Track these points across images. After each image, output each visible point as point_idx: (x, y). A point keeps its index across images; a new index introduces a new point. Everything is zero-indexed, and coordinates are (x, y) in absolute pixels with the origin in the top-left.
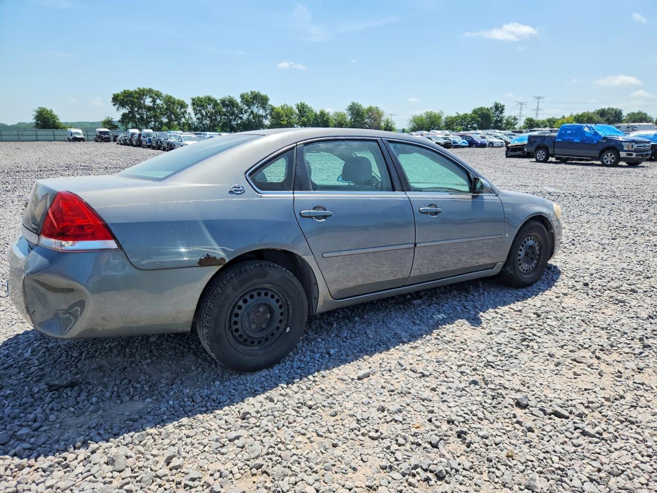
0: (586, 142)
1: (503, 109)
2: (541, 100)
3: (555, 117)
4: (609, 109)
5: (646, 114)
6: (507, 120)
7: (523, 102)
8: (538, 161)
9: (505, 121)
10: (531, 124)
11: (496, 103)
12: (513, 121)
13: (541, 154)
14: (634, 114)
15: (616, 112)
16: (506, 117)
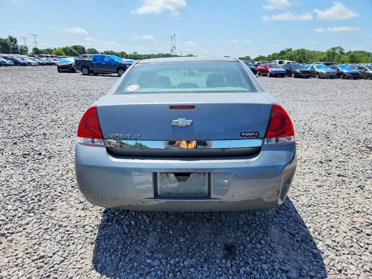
0: (109, 64)
1: (16, 41)
2: (36, 37)
3: (51, 48)
4: (78, 46)
5: (96, 50)
6: (20, 48)
7: (25, 37)
8: (84, 74)
9: (19, 49)
10: (37, 51)
11: (9, 36)
12: (25, 49)
13: (85, 71)
14: (90, 49)
15: (82, 48)
16: (20, 46)
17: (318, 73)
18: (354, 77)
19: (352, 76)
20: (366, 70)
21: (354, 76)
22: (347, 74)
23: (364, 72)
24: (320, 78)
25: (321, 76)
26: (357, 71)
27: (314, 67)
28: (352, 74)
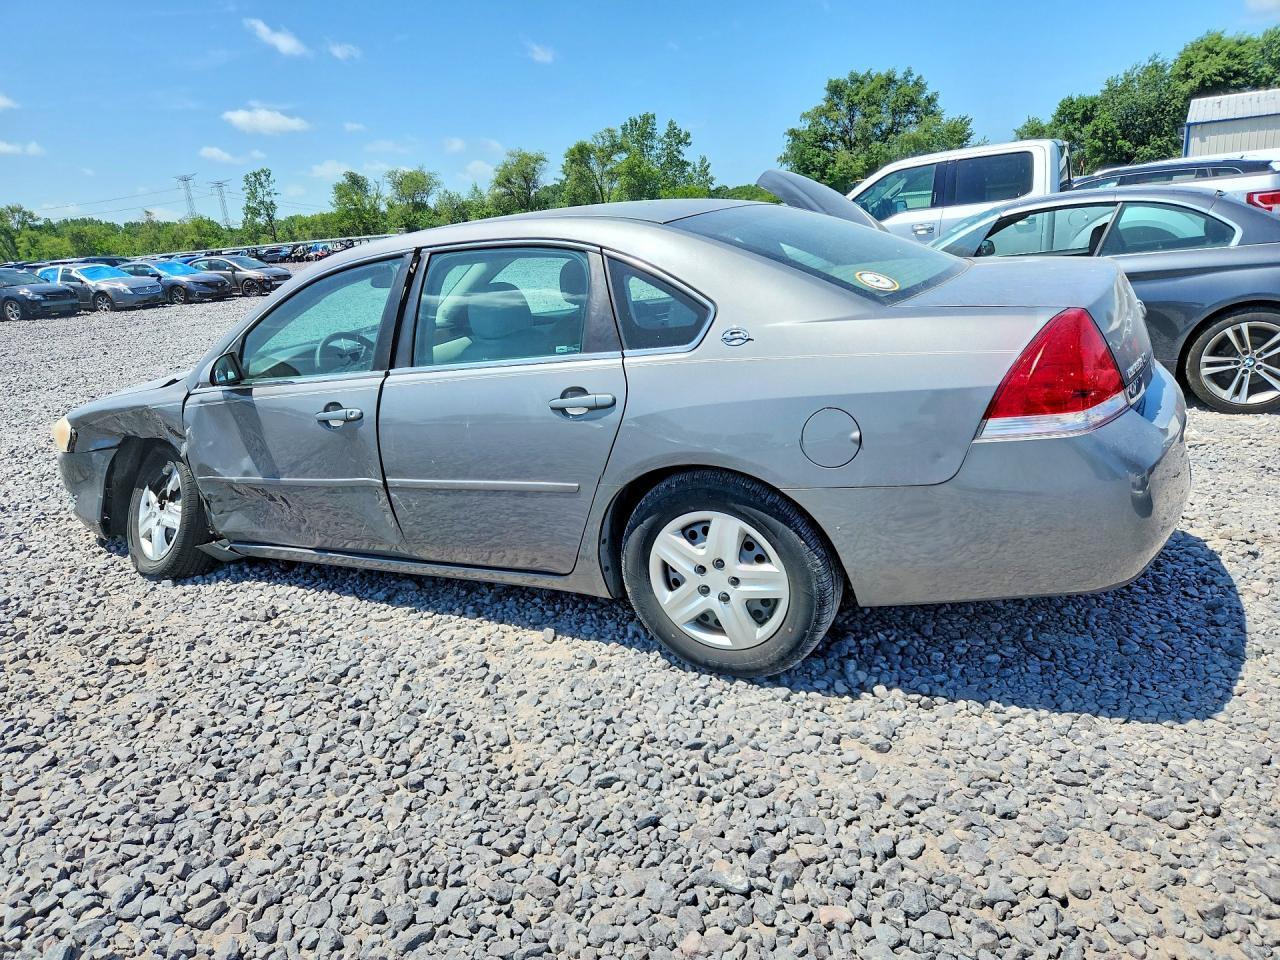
17: (101, 293)
18: (217, 294)
19: (210, 291)
20: (235, 269)
21: (215, 291)
22: (193, 287)
23: (234, 277)
24: (115, 308)
25: (117, 303)
26: (214, 276)
27: (73, 274)
28: (207, 284)
